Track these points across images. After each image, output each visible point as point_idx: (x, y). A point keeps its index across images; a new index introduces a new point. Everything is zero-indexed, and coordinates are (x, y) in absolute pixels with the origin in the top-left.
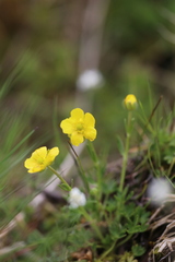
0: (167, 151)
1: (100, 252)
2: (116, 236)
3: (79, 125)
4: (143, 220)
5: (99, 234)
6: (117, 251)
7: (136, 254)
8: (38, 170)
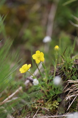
0: (70, 65)
1: (47, 100)
2: (52, 95)
3: (38, 56)
4: (61, 89)
5: (47, 94)
6: (53, 100)
7: (59, 101)
8: (24, 72)
